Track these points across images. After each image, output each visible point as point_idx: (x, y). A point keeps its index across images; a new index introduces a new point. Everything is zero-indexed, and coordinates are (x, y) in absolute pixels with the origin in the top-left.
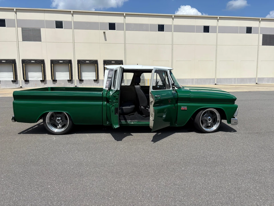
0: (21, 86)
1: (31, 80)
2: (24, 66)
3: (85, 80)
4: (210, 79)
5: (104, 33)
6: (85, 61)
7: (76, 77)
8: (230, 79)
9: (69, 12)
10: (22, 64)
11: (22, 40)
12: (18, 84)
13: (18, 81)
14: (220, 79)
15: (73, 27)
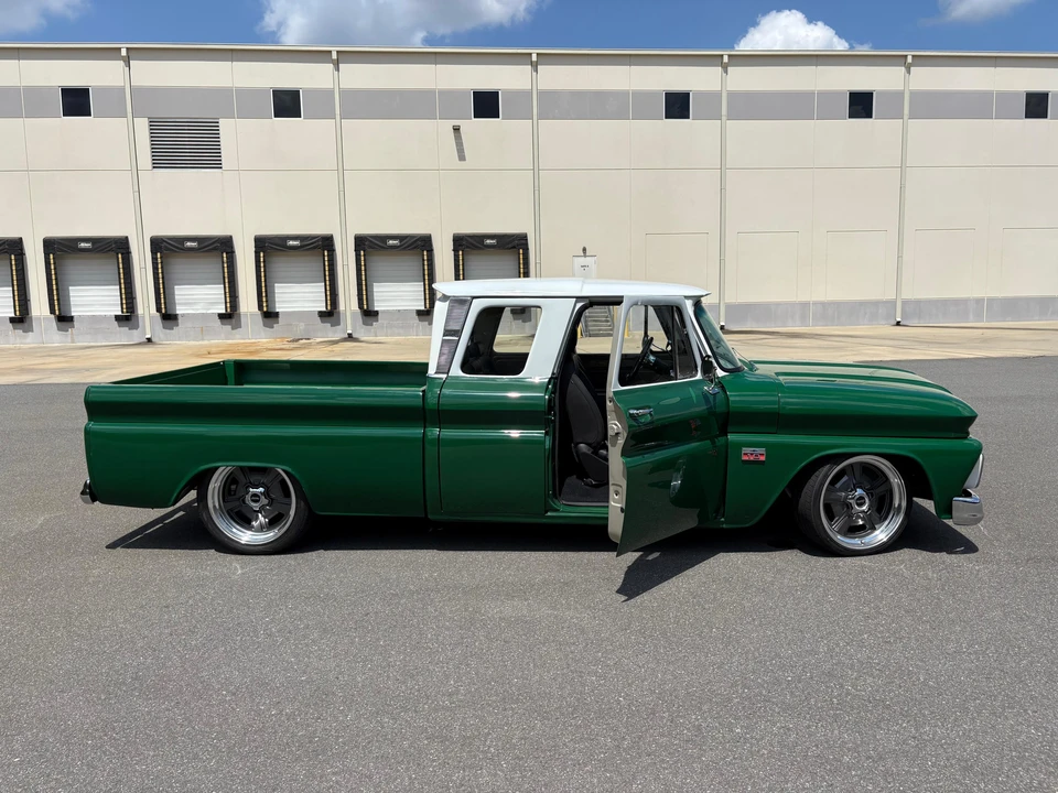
0: (148, 336)
1: (183, 315)
2: (159, 261)
3: (384, 312)
4: (876, 304)
5: (457, 129)
6: (384, 238)
7: (348, 302)
8: (956, 302)
9: (321, 56)
10: (154, 252)
11: (150, 166)
12: (136, 327)
13: (137, 316)
14: (918, 302)
15: (338, 112)
